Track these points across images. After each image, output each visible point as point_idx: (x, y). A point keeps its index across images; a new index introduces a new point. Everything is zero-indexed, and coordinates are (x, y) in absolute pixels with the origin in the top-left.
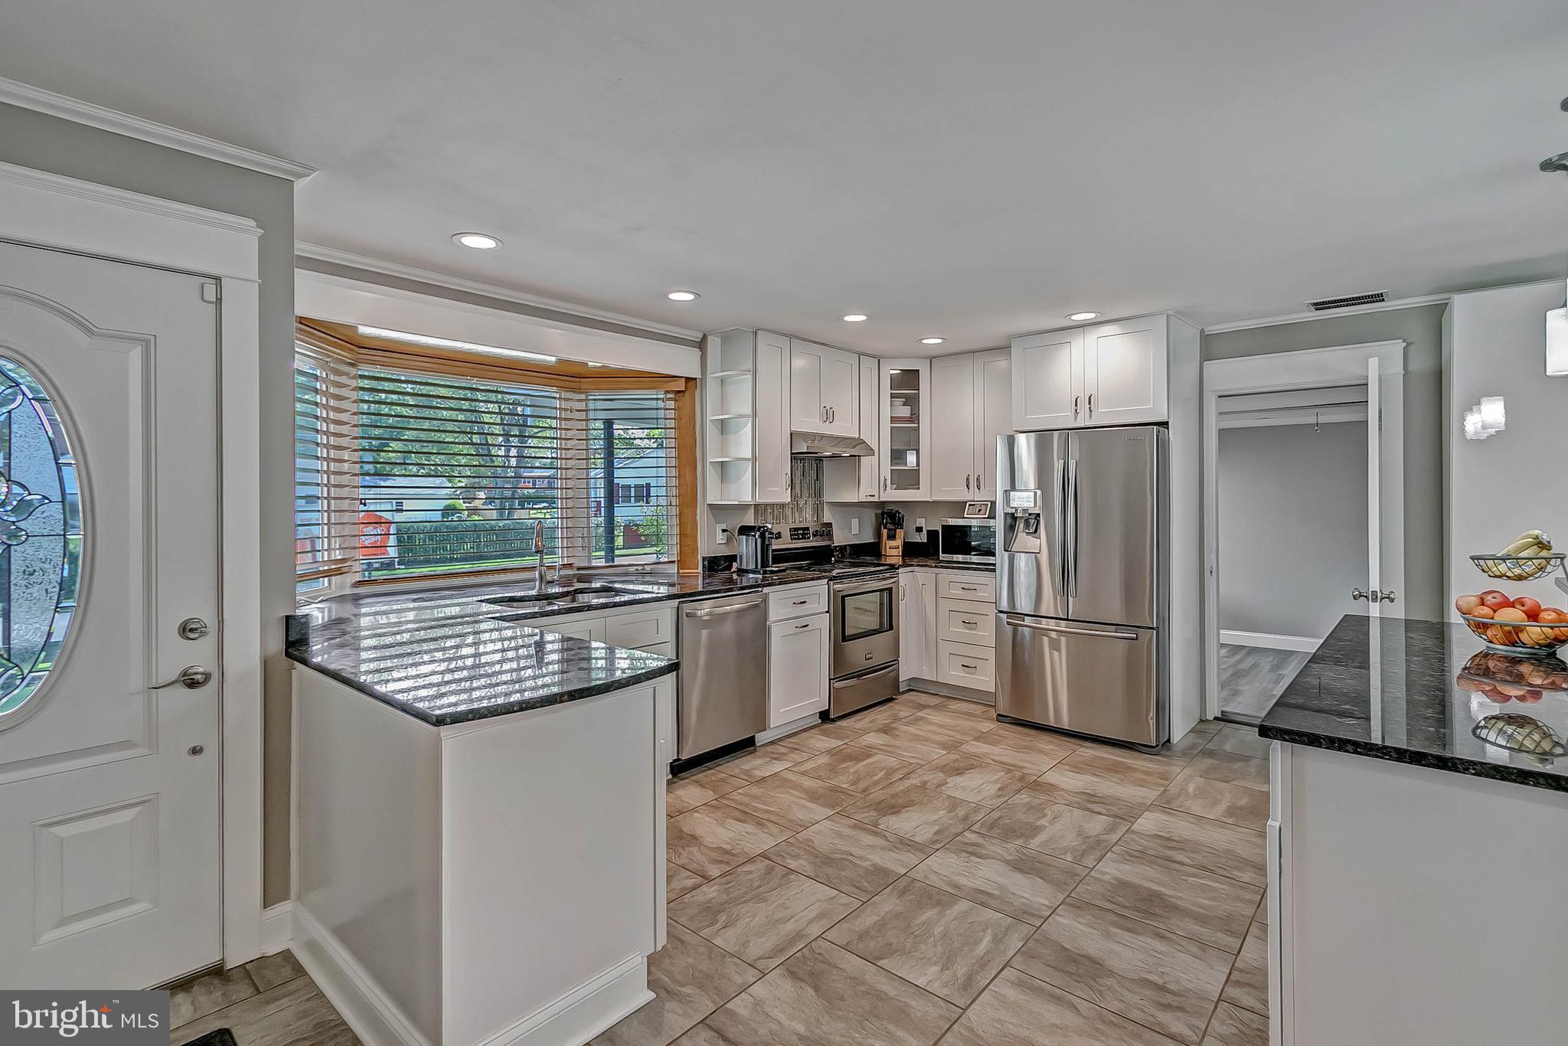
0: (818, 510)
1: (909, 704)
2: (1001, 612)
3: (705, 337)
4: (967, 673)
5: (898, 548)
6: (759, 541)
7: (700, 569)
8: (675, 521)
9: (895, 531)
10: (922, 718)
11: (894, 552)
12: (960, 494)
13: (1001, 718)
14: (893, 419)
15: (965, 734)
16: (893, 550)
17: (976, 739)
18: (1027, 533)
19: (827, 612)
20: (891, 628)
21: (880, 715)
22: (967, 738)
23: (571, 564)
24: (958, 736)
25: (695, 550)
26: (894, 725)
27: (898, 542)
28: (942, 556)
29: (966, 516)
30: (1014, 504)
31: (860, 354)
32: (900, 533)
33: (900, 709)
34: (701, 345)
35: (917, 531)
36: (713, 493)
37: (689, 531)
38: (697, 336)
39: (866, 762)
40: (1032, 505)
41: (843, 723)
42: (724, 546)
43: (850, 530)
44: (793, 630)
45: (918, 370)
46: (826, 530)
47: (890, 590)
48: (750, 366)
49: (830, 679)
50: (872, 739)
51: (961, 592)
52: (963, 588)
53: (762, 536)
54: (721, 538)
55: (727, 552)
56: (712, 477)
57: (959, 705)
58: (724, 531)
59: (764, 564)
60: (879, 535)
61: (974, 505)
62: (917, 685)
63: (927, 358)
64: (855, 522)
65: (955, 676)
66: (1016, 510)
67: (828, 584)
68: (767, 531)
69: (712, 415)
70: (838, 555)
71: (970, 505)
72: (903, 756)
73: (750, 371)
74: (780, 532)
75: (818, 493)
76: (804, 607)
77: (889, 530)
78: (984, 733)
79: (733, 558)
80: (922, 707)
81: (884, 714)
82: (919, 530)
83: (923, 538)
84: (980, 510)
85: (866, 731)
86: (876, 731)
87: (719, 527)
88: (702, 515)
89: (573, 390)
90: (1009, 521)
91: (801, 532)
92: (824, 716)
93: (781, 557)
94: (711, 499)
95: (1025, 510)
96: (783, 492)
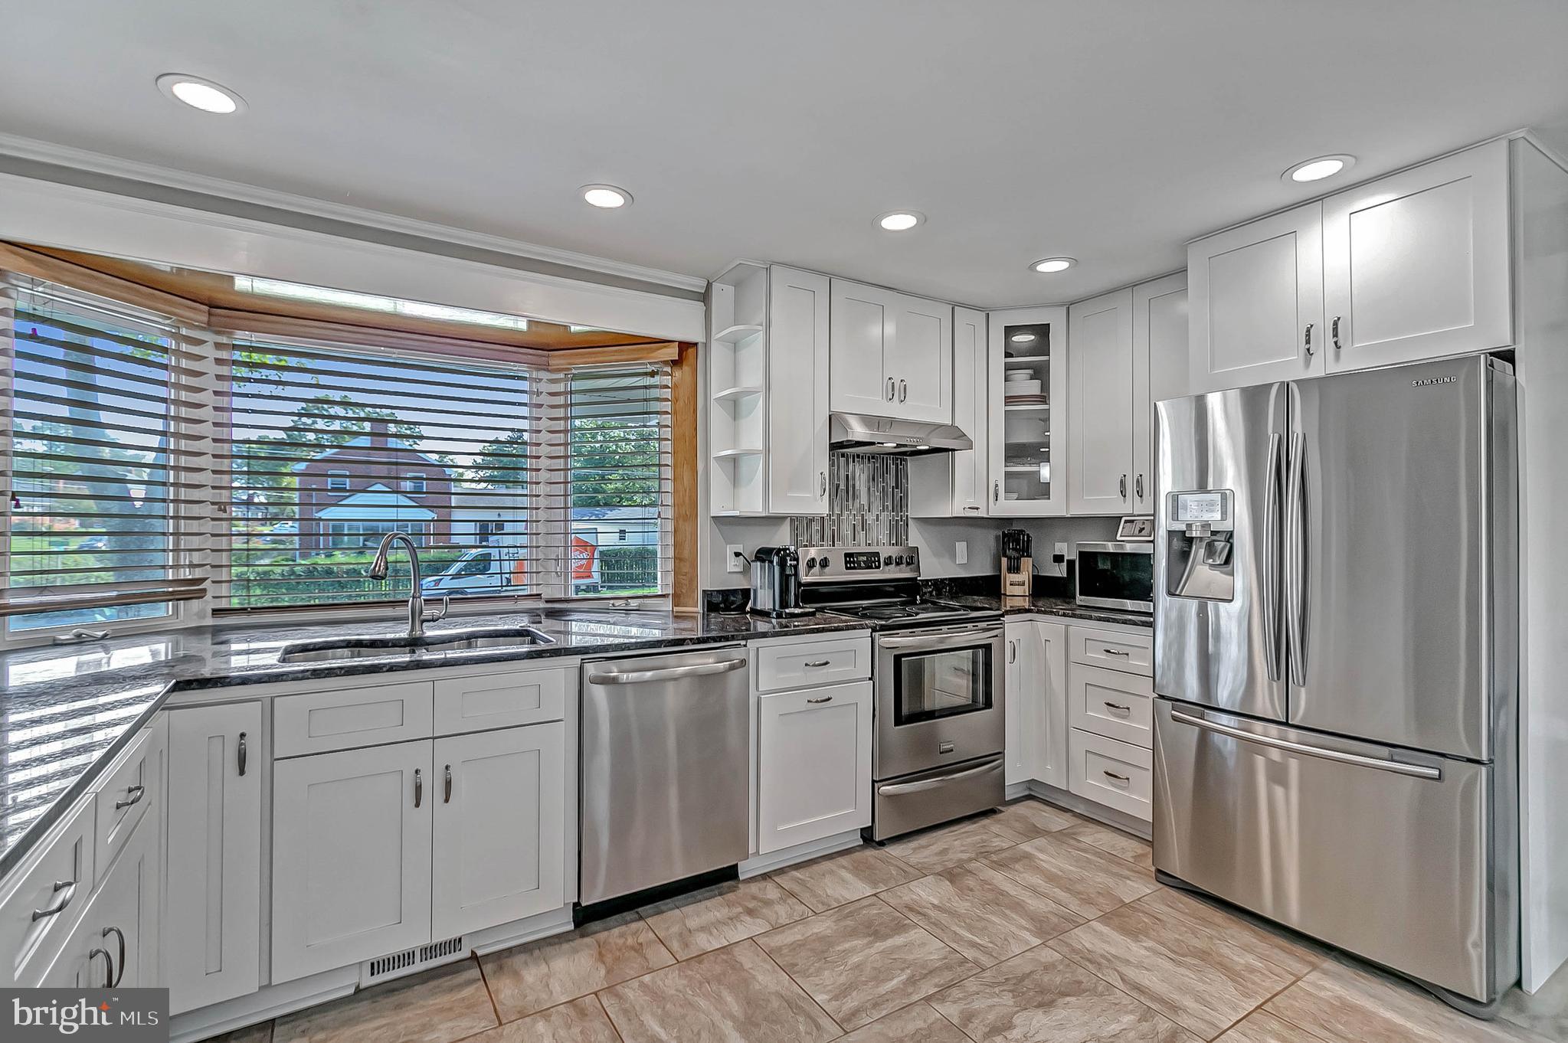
0: (898, 530)
1: (1017, 825)
2: (1162, 697)
3: (709, 286)
4: (1113, 785)
5: (1023, 584)
6: (777, 569)
7: (699, 609)
8: (670, 540)
9: (1018, 559)
10: (1027, 856)
11: (1018, 590)
12: (1113, 505)
13: (1163, 876)
14: (1009, 400)
15: (1088, 901)
16: (1017, 586)
17: (1106, 918)
18: (1211, 565)
19: (870, 679)
20: (988, 704)
21: (957, 843)
22: (1090, 913)
23: (540, 595)
24: (1074, 905)
25: (693, 579)
26: (973, 865)
27: (1025, 576)
28: (1080, 599)
29: (1118, 538)
30: (1186, 516)
31: (954, 305)
32: (1026, 563)
33: (994, 833)
34: (705, 297)
35: (1054, 562)
36: (719, 501)
37: (686, 553)
38: (699, 285)
39: (889, 942)
40: (1218, 516)
41: (895, 851)
42: (739, 575)
43: (953, 556)
44: (803, 705)
45: (1049, 324)
46: (911, 559)
47: (988, 648)
48: (761, 317)
49: (874, 782)
50: (927, 892)
51: (1104, 656)
52: (1108, 651)
53: (782, 564)
54: (733, 565)
55: (739, 583)
56: (718, 478)
57: (1098, 836)
58: (737, 554)
59: (784, 604)
60: (998, 566)
61: (1132, 521)
62: (1034, 793)
63: (1062, 305)
64: (961, 547)
65: (1094, 787)
66: (1189, 526)
67: (871, 636)
68: (789, 555)
69: (719, 390)
70: (931, 592)
71: (1126, 522)
72: (958, 938)
73: (762, 325)
74: (826, 558)
75: (901, 504)
76: (825, 671)
77: (1009, 558)
78: (1125, 905)
79: (746, 593)
80: (1034, 832)
81: (969, 840)
82: (1058, 559)
83: (1060, 571)
84: (1141, 530)
85: (922, 871)
86: (939, 874)
87: (730, 550)
88: (705, 531)
89: (541, 367)
90: (1177, 544)
91: (865, 558)
92: (867, 836)
93: (812, 594)
94: (715, 511)
95: (1206, 525)
96: (816, 500)
